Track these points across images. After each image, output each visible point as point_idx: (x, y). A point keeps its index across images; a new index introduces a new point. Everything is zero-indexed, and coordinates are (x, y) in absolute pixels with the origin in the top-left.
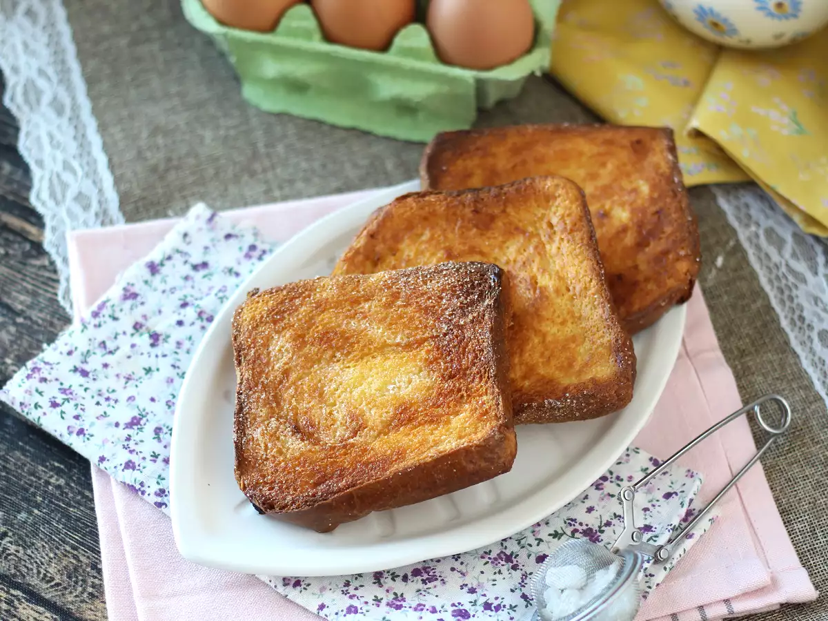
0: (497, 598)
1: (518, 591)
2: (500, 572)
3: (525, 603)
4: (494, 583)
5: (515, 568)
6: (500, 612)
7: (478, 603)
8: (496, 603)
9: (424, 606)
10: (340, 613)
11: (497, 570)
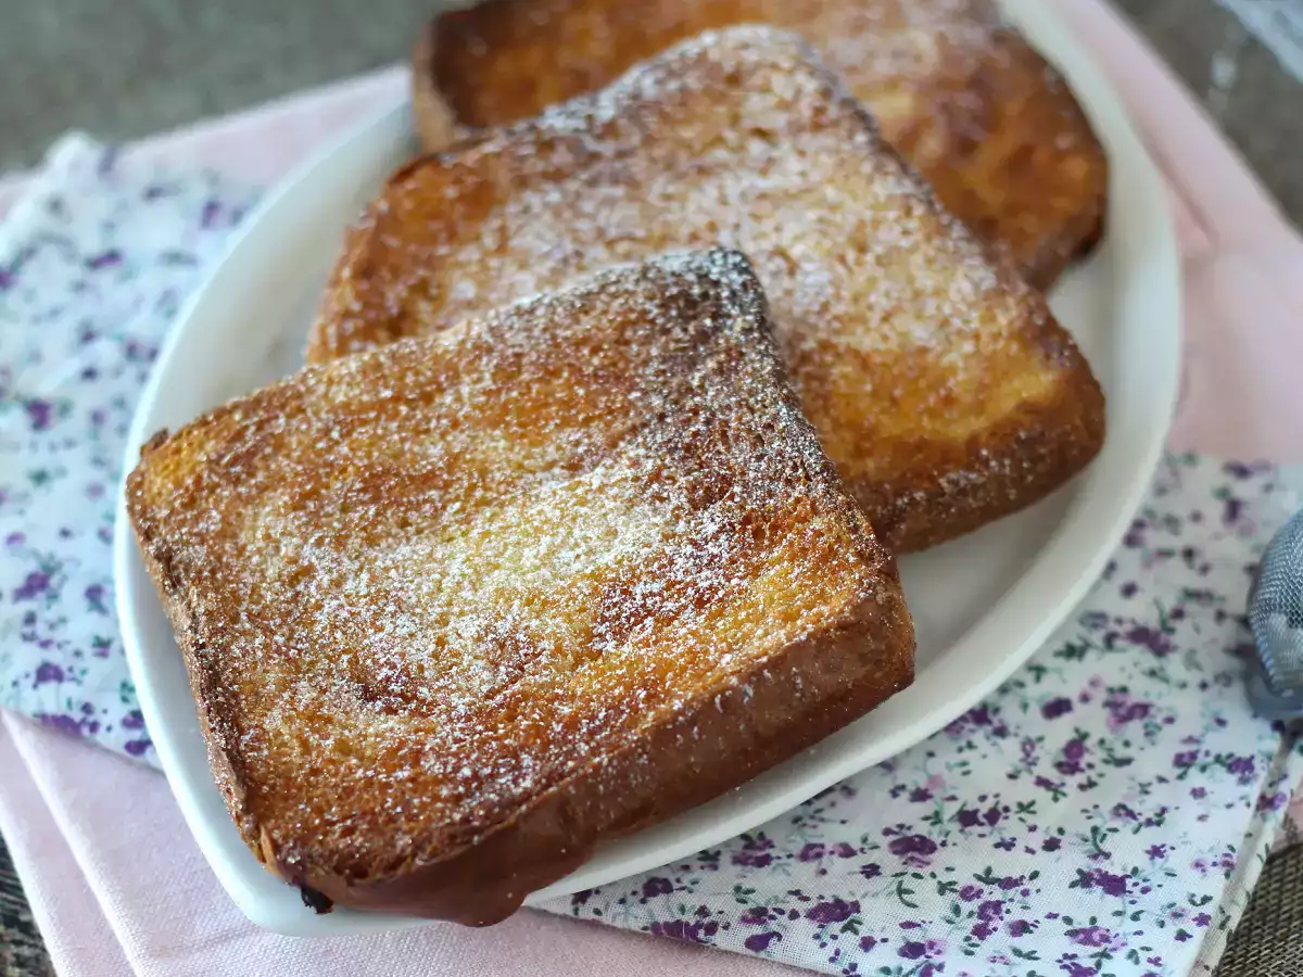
0: (983, 798)
1: (1024, 775)
2: (970, 746)
3: (1051, 794)
4: (965, 769)
5: (1001, 732)
6: (1001, 823)
7: (946, 817)
8: (984, 808)
9: (822, 846)
10: (631, 899)
11: (963, 743)
